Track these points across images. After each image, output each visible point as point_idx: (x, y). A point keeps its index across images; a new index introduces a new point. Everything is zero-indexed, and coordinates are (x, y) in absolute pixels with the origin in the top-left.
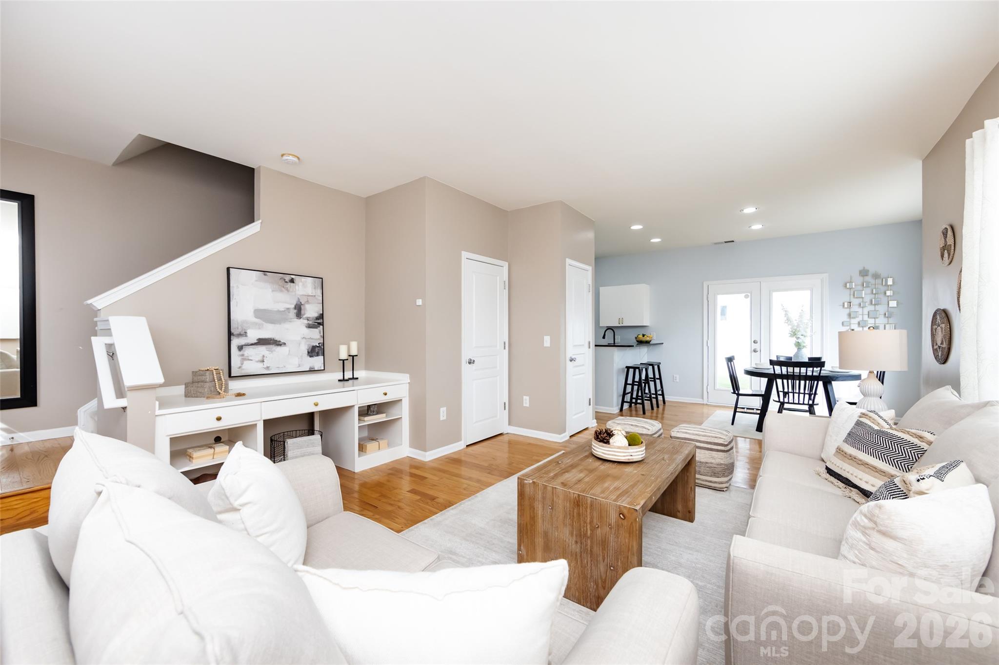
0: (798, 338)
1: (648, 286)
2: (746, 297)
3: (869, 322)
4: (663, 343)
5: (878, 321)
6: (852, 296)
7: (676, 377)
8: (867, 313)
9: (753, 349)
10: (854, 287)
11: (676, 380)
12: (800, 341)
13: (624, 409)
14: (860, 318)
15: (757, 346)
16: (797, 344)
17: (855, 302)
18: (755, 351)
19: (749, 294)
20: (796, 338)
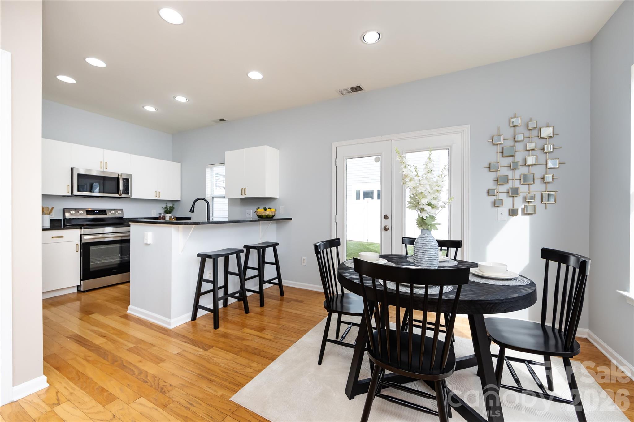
0: (422, 210)
1: (278, 150)
2: (377, 160)
3: (521, 190)
4: (291, 219)
5: (533, 188)
6: (499, 155)
7: (304, 260)
8: (519, 178)
9: (383, 227)
10: (502, 142)
11: (304, 262)
12: (425, 215)
13: (197, 317)
14: (510, 185)
15: (387, 223)
16: (420, 220)
17: (505, 162)
18: (386, 229)
19: (380, 157)
20: (419, 209)
